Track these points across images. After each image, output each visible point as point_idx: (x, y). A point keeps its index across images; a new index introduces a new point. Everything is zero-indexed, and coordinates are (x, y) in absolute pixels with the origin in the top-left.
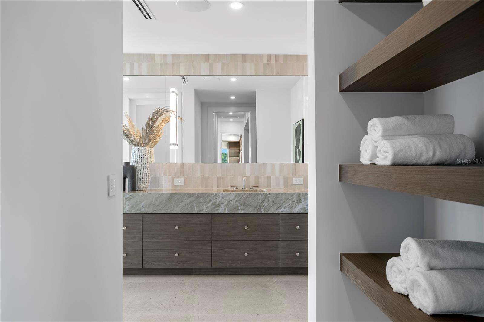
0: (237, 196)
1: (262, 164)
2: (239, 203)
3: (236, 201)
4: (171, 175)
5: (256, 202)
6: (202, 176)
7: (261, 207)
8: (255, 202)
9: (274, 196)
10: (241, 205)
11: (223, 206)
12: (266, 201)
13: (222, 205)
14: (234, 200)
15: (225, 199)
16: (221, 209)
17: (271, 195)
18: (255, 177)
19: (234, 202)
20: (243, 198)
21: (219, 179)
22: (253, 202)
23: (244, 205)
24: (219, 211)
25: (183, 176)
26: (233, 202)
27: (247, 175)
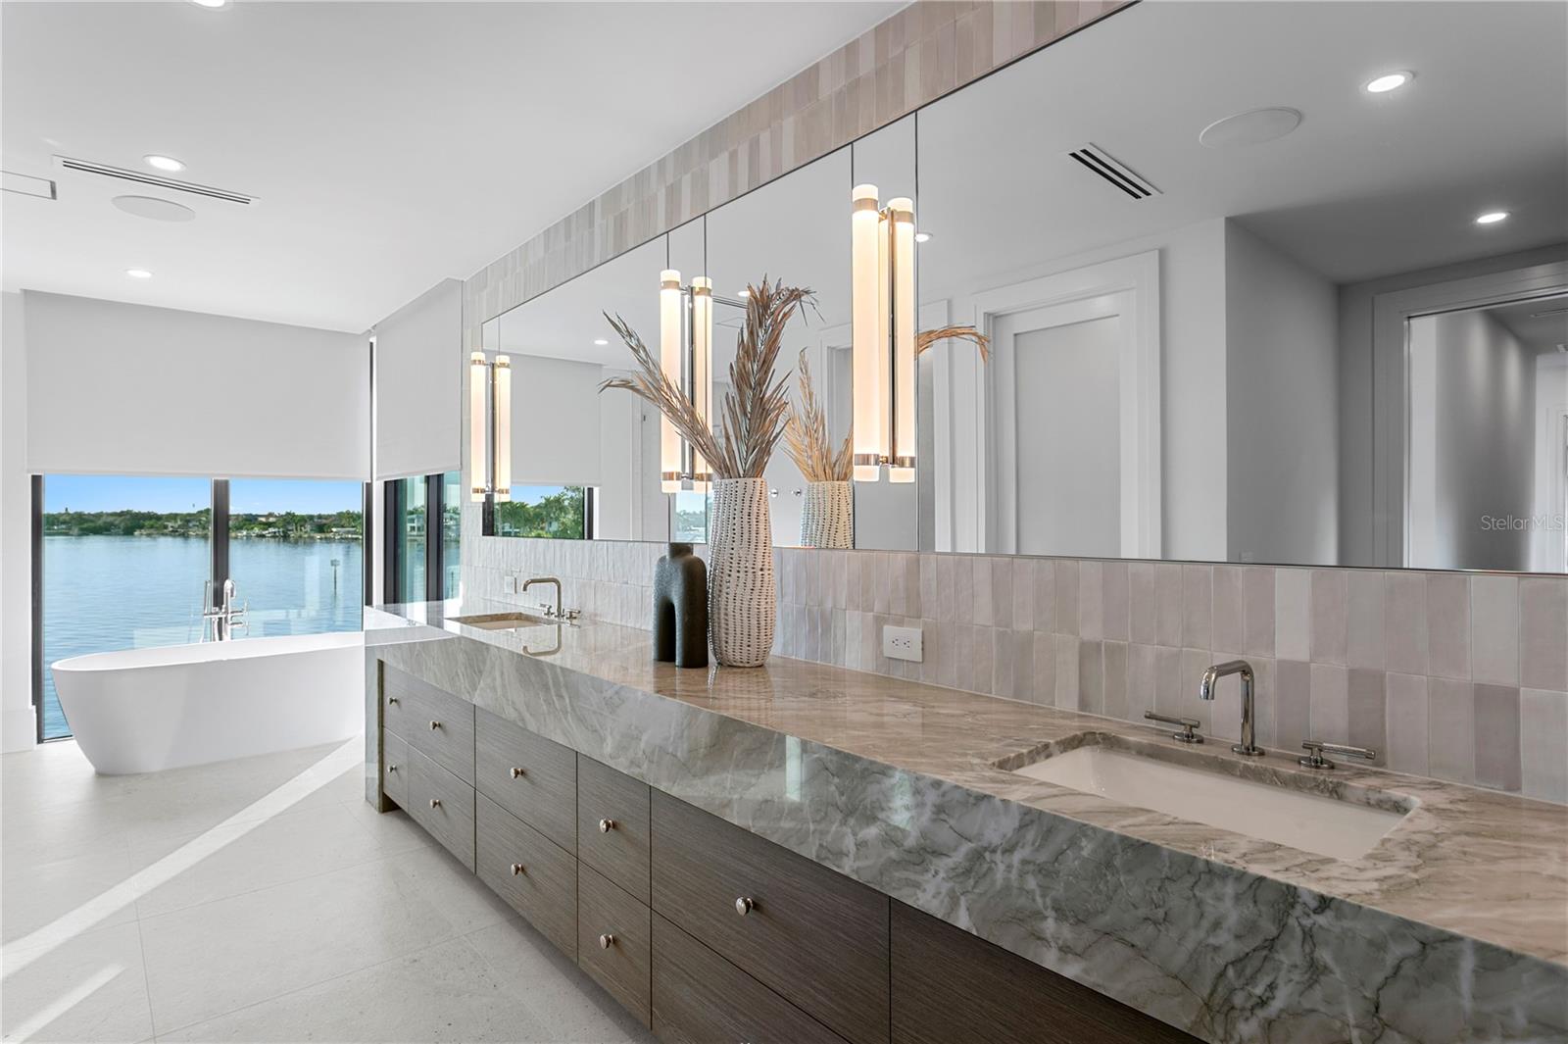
0: (1030, 835)
1: (1423, 575)
2: (1045, 890)
3: (1025, 862)
4: (873, 611)
5: (1182, 938)
6: (1001, 629)
7: (1227, 1000)
8: (1174, 934)
9: (1378, 946)
10: (1061, 913)
11: (942, 875)
12: (1283, 957)
13: (936, 861)
14: (1009, 850)
15: (952, 822)
16: (931, 888)
17: (1346, 924)
18: (1353, 675)
19: (1009, 867)
20: (1071, 862)
21: (1088, 652)
22: (1155, 923)
23: (1079, 922)
24: (920, 894)
25: (919, 617)
26: (1001, 867)
27: (1279, 655)
